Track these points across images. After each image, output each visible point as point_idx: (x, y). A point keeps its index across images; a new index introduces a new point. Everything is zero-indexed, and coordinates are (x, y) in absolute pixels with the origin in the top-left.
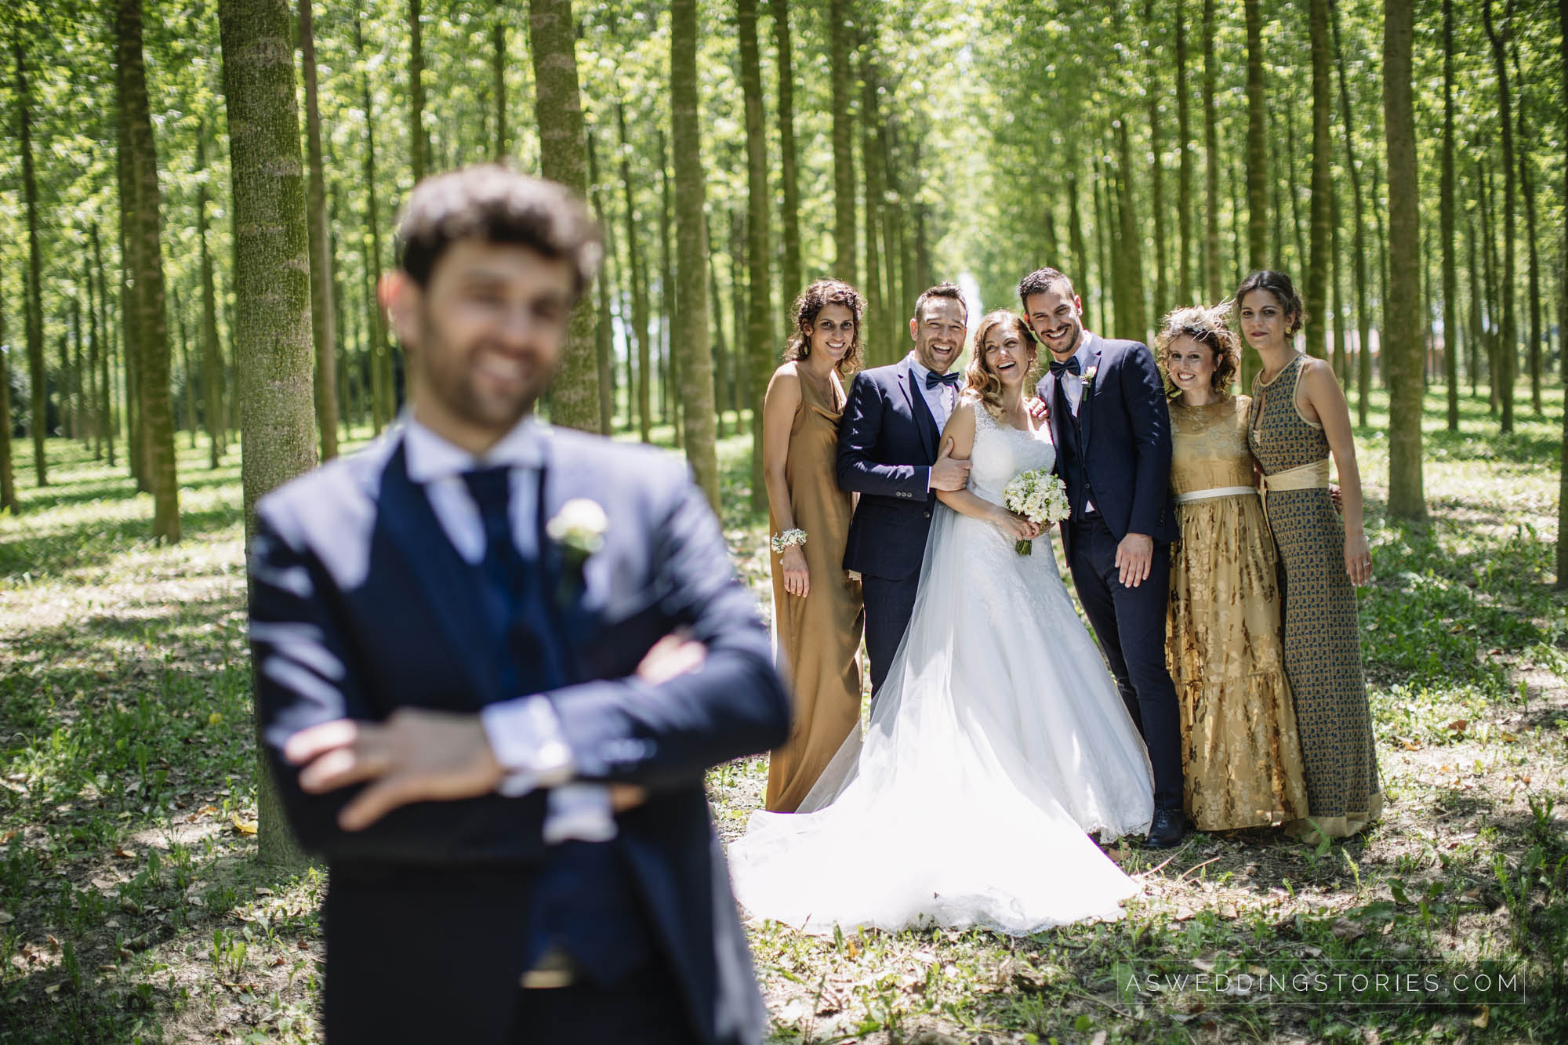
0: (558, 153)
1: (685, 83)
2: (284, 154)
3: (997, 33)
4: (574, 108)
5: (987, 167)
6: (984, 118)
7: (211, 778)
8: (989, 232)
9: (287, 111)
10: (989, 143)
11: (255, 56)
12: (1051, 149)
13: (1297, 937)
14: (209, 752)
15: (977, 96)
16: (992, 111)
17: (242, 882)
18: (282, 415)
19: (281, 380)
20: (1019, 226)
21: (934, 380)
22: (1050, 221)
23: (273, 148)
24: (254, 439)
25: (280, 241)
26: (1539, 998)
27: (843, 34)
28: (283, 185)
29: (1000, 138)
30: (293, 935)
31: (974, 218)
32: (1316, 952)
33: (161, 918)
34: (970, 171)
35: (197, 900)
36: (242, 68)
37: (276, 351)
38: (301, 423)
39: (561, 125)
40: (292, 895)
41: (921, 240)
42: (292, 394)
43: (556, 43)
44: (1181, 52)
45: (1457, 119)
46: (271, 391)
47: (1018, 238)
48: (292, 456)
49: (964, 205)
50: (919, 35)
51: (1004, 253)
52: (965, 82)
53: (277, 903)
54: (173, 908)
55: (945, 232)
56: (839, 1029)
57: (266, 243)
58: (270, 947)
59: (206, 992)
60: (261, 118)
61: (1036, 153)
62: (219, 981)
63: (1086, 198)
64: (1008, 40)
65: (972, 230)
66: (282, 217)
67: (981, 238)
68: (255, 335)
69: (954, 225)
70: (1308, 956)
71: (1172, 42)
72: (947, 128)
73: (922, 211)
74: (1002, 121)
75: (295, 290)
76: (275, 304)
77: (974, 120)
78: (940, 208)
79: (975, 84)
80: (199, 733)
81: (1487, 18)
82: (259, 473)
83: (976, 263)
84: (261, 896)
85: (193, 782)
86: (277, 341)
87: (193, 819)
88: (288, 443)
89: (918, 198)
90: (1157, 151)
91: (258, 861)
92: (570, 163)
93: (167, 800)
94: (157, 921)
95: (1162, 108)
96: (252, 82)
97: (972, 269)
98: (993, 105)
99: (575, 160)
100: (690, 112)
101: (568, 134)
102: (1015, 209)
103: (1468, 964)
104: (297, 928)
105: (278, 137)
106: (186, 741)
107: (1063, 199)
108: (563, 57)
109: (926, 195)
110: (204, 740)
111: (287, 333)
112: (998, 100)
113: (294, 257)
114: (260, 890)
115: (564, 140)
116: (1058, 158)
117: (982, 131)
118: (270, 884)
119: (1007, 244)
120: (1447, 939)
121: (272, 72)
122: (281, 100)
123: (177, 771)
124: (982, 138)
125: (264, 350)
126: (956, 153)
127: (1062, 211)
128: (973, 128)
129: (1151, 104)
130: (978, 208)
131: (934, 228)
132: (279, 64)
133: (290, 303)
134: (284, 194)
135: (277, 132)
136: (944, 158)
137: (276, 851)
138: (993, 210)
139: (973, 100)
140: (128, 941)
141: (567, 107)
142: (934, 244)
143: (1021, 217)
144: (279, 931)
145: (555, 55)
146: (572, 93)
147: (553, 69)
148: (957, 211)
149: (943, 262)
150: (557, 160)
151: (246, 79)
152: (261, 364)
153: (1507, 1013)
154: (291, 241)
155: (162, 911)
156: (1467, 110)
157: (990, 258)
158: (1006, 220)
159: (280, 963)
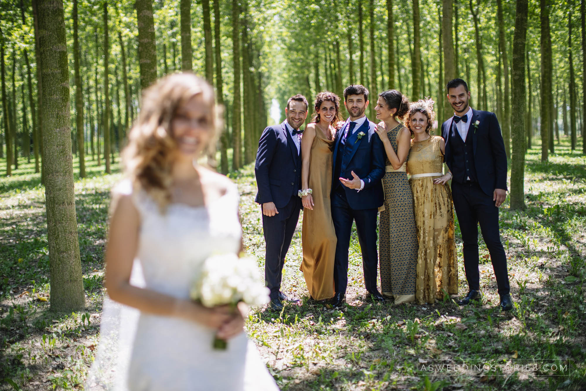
0: (146, 48)
1: (186, 24)
2: (60, 43)
3: (289, 9)
4: (152, 31)
5: (285, 60)
6: (284, 41)
7: (24, 281)
8: (284, 84)
9: (61, 27)
10: (286, 50)
11: (49, 6)
12: (309, 53)
13: (443, 330)
14: (21, 272)
15: (281, 32)
16: (286, 38)
17: (46, 318)
18: (60, 142)
19: (60, 128)
20: (296, 82)
21: (295, 132)
22: (307, 80)
23: (56, 41)
24: (49, 151)
25: (59, 76)
26: (534, 348)
27: (237, 8)
28: (60, 55)
29: (290, 49)
30: (70, 337)
31: (278, 78)
32: (452, 335)
33: (18, 332)
34: (277, 61)
35: (31, 325)
36: (44, 10)
37: (57, 117)
38: (67, 145)
39: (147, 37)
40: (66, 323)
41: (260, 86)
42: (63, 134)
43: (146, 6)
44: (361, 17)
45: (459, 43)
46: (56, 133)
47: (295, 86)
48: (64, 157)
49: (275, 73)
50: (263, 9)
51: (290, 92)
52: (276, 28)
53: (62, 325)
54: (22, 328)
55: (269, 83)
56: (284, 365)
57: (54, 77)
58: (63, 341)
59: (42, 357)
60: (51, 29)
61: (303, 54)
62: (46, 353)
63: (322, 71)
64: (293, 12)
65: (278, 83)
66: (59, 67)
67: (281, 86)
68: (49, 111)
69: (272, 81)
70: (449, 336)
71: (357, 13)
72: (270, 43)
73: (260, 75)
74: (290, 42)
75: (65, 94)
76: (57, 99)
77: (280, 42)
78: (266, 75)
79: (281, 28)
80: (15, 266)
81: (471, 6)
82: (51, 164)
83: (278, 95)
84: (54, 323)
85: (17, 283)
86: (58, 114)
87: (21, 296)
88: (62, 152)
89: (260, 70)
90: (351, 54)
91: (51, 310)
92: (151, 51)
93: (10, 290)
94: (16, 333)
95: (353, 37)
96: (48, 15)
97: (278, 98)
98: (287, 36)
99: (153, 50)
100: (188, 35)
101: (150, 40)
102: (295, 75)
103: (506, 337)
104: (71, 334)
105: (58, 36)
106: (11, 268)
107: (313, 70)
108: (148, 12)
109: (263, 69)
110: (18, 268)
111: (62, 111)
112: (289, 34)
113: (64, 82)
114: (54, 321)
115: (149, 43)
116: (312, 56)
117: (283, 46)
118: (58, 318)
119: (291, 88)
120: (497, 329)
121: (56, 12)
122: (59, 22)
123: (10, 279)
124: (283, 49)
125: (53, 117)
126: (273, 54)
127: (312, 76)
128: (279, 45)
129: (349, 36)
130: (280, 75)
131: (264, 83)
132: (58, 8)
133: (63, 100)
134: (60, 58)
135: (57, 35)
136: (269, 55)
137: (58, 306)
138: (286, 76)
139: (280, 34)
140: (7, 340)
141: (149, 30)
142: (265, 88)
143: (297, 78)
144: (65, 335)
145: (145, 11)
146: (151, 25)
147: (144, 16)
148: (273, 76)
149: (268, 95)
150: (146, 51)
151: (46, 14)
152: (52, 122)
153: (523, 353)
154: (63, 76)
155: (18, 329)
156: (463, 39)
157: (284, 94)
158: (291, 79)
159: (68, 346)
